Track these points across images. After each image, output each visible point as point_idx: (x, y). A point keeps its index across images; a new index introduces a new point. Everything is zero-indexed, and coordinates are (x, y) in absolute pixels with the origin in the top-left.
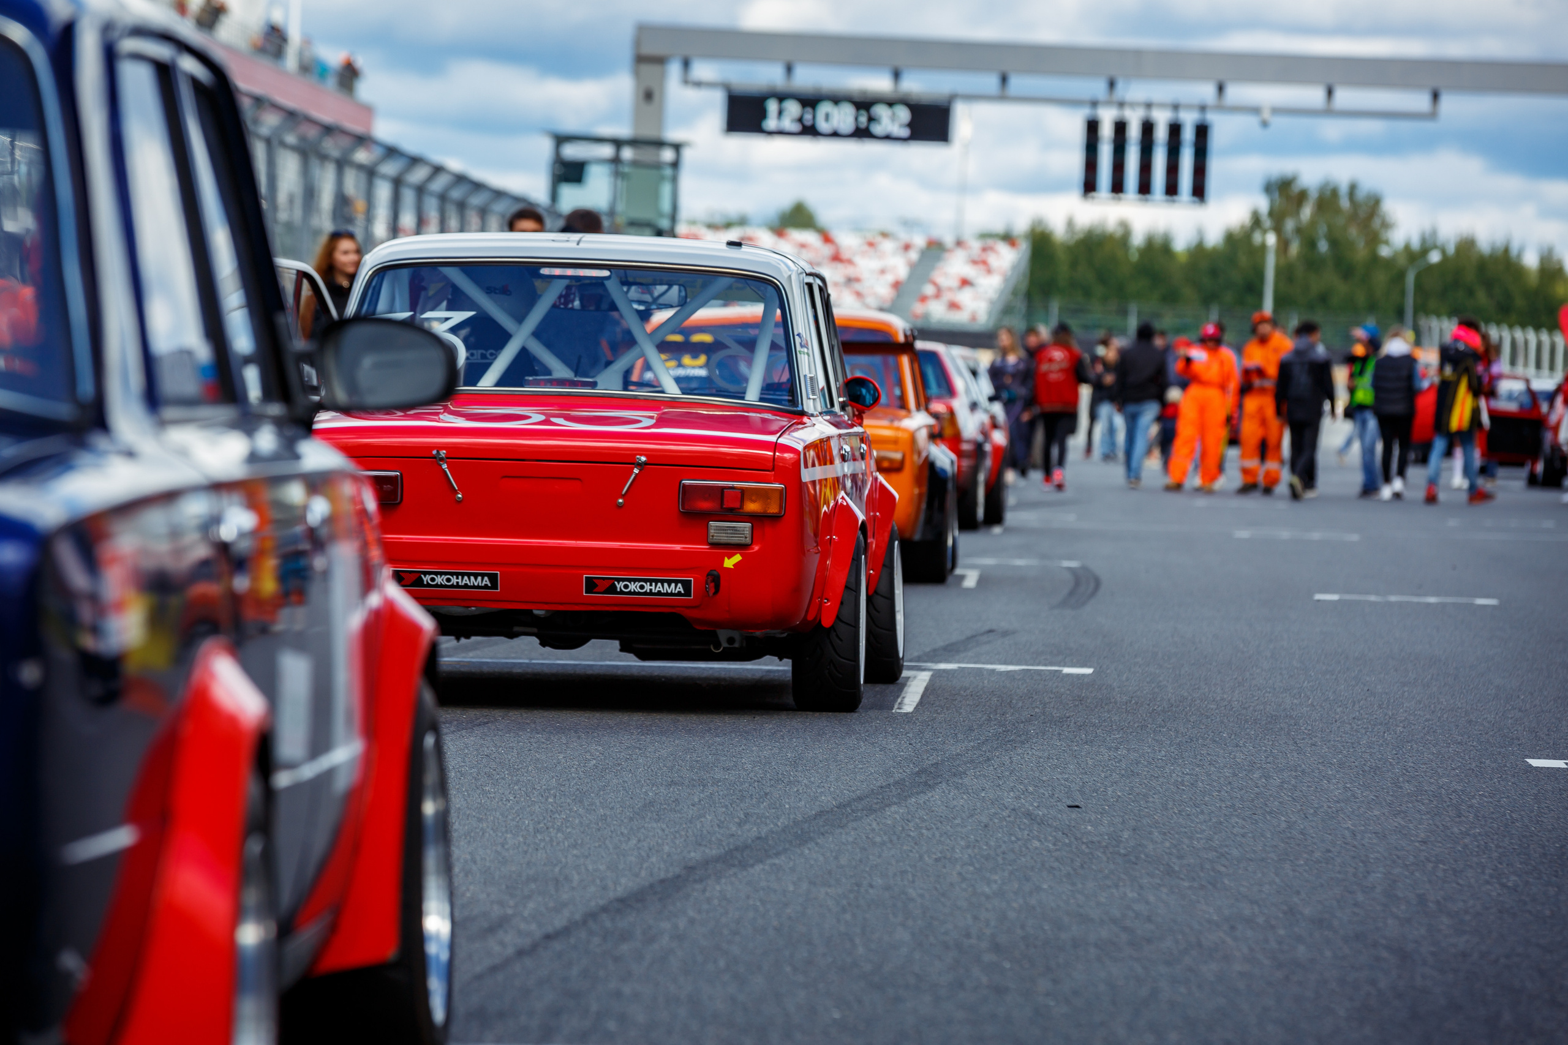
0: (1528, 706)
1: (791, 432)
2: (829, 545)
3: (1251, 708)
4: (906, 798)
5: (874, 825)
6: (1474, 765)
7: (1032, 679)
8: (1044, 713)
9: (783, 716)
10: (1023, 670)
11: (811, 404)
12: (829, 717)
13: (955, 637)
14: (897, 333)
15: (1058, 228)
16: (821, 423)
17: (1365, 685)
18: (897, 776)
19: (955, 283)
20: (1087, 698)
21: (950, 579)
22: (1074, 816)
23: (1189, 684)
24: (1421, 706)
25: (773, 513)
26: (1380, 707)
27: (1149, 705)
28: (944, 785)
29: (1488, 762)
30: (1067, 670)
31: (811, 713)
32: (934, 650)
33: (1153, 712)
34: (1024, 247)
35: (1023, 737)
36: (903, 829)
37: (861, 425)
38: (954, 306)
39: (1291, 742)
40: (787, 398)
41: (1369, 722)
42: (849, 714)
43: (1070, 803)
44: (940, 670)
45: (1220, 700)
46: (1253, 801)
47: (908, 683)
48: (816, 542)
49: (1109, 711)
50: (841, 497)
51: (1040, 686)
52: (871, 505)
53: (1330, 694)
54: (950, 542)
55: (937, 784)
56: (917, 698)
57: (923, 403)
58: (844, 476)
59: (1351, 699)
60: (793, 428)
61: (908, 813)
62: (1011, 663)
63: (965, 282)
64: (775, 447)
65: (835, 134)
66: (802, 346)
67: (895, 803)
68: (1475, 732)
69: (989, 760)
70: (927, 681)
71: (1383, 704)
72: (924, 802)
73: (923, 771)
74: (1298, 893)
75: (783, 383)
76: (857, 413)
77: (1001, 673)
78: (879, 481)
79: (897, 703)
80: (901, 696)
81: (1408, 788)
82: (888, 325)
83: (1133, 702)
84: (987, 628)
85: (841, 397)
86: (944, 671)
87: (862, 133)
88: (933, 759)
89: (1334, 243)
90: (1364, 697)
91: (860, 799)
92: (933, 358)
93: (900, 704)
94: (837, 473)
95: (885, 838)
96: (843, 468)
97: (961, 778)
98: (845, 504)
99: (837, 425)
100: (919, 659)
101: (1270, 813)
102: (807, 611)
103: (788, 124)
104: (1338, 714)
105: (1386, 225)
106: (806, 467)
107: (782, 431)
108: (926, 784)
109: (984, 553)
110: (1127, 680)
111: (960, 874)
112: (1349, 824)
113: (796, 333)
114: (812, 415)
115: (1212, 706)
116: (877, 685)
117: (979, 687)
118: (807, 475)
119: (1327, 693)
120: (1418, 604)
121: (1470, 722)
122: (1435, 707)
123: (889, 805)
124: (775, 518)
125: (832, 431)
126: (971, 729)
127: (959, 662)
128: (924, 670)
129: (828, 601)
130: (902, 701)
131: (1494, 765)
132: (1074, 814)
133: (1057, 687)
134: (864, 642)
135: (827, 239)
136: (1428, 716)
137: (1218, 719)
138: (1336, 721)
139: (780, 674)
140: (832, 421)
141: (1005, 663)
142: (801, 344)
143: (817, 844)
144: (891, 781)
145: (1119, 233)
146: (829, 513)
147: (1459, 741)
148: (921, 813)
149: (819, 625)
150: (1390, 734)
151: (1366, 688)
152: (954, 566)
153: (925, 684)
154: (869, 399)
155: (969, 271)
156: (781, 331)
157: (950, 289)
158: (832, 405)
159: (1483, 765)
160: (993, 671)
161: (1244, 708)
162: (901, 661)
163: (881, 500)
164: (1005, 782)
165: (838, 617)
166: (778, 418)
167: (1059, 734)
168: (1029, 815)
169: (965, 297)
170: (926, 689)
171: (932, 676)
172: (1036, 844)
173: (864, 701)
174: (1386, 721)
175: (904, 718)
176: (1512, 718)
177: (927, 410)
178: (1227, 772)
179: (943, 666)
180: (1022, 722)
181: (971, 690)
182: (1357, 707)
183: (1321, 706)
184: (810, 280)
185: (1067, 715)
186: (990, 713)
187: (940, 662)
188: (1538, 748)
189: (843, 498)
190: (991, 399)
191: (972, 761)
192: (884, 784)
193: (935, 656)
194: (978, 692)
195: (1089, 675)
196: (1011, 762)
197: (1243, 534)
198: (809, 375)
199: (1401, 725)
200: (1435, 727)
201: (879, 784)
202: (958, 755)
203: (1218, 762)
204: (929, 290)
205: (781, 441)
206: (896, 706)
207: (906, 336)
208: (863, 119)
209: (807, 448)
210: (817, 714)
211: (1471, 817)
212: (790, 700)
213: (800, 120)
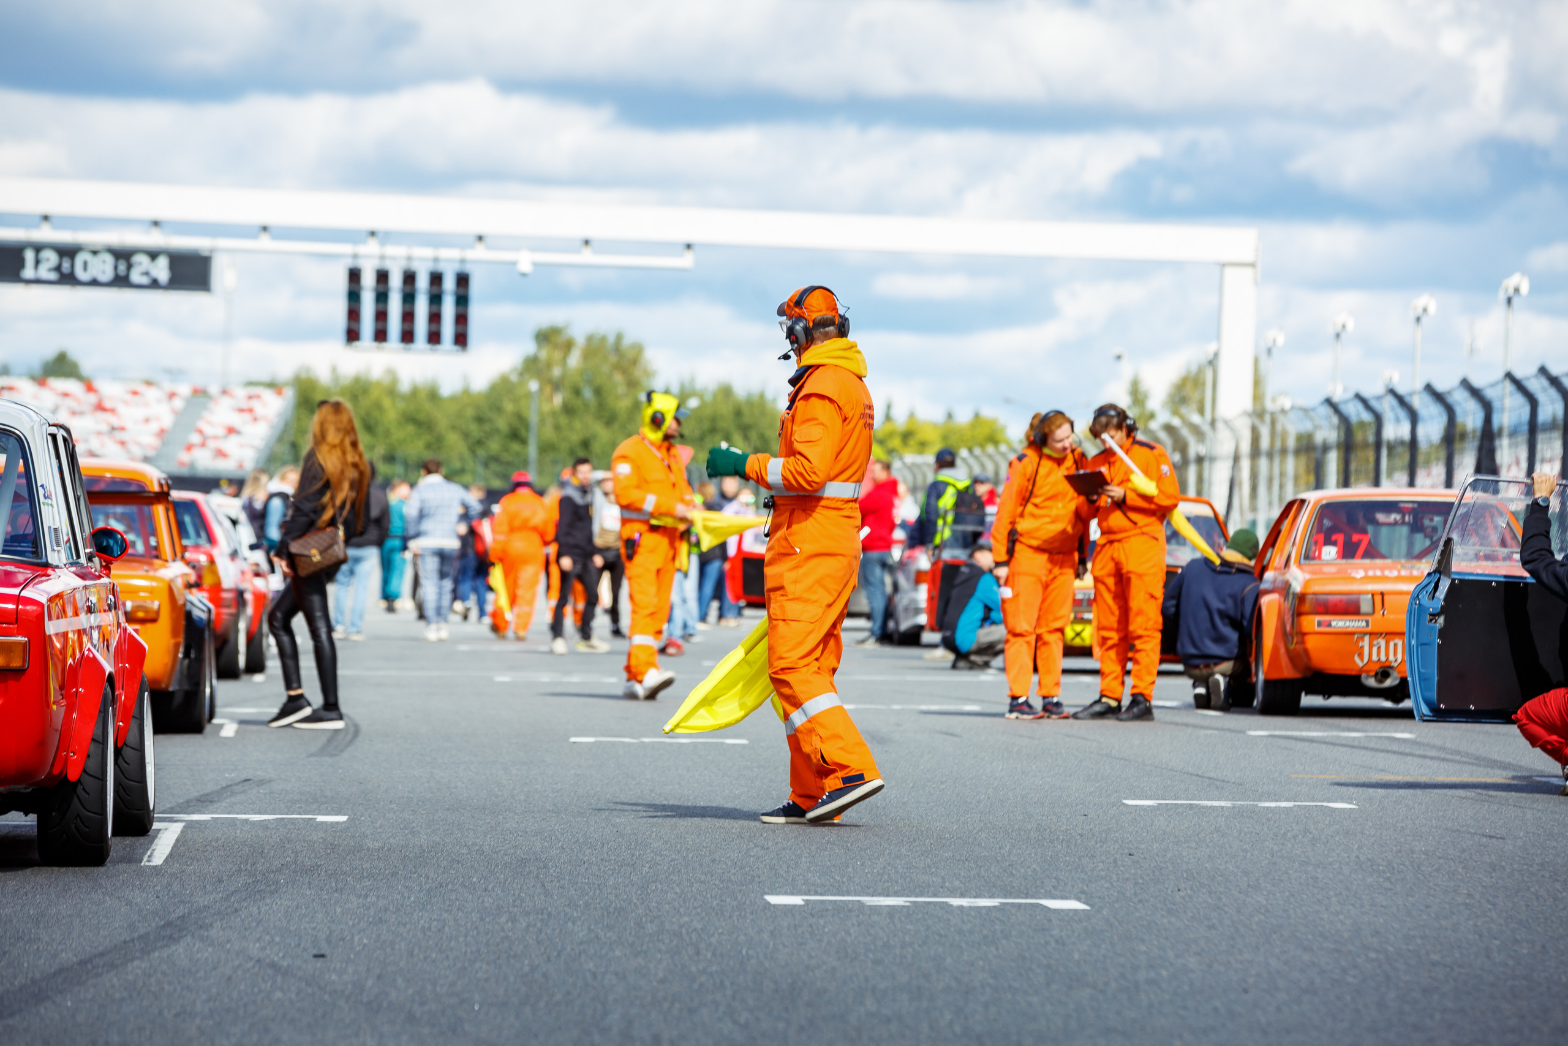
0: (770, 844)
1: (35, 584)
2: (75, 698)
3: (502, 852)
4: (149, 953)
5: (115, 980)
6: (715, 903)
7: (285, 828)
8: (295, 862)
9: (28, 871)
10: (277, 819)
11: (56, 556)
12: (75, 872)
13: (210, 788)
14: (151, 482)
15: (323, 375)
16: (65, 574)
17: (614, 827)
18: (142, 931)
19: (221, 432)
20: (340, 846)
21: (208, 728)
22: (319, 965)
23: (442, 829)
24: (668, 846)
25: (16, 667)
26: (628, 848)
27: (401, 851)
28: (189, 938)
29: (728, 900)
30: (320, 818)
31: (57, 868)
32: (188, 802)
33: (405, 858)
34: (289, 393)
35: (273, 888)
36: (144, 983)
37: (108, 576)
38: (221, 454)
39: (539, 885)
40: (30, 549)
41: (617, 863)
42: (96, 868)
43: (315, 952)
44: (192, 821)
45: (472, 844)
46: (498, 945)
47: (159, 836)
48: (62, 695)
49: (361, 859)
50: (87, 648)
51: (293, 835)
52: (119, 655)
53: (581, 835)
54: (208, 691)
55: (182, 937)
56: (167, 851)
57: (180, 553)
58: (91, 627)
59: (601, 841)
60: (36, 581)
61: (151, 967)
62: (266, 813)
63: (231, 431)
64: (18, 599)
65: (94, 283)
66: (45, 497)
67: (138, 958)
68: (718, 871)
69: (236, 911)
70: (179, 832)
71: (631, 845)
72: (168, 957)
73: (169, 924)
74: (536, 1036)
75: (27, 535)
76: (104, 564)
77: (254, 823)
78: (128, 631)
79: (147, 856)
80: (151, 849)
81: (651, 928)
82: (143, 474)
83: (386, 848)
84: (243, 777)
85: (87, 548)
86: (197, 822)
87: (121, 281)
88: (180, 912)
89: (598, 392)
90: (613, 839)
91: (102, 955)
92: (192, 507)
93: (149, 856)
94: (83, 625)
95: (125, 994)
96: (89, 620)
97: (207, 930)
98: (91, 656)
99: (83, 576)
100: (172, 810)
101: (515, 956)
102: (53, 765)
103: (44, 273)
104: (587, 855)
105: (649, 374)
106: (50, 618)
107: (26, 584)
108: (171, 937)
109: (243, 702)
110: (381, 827)
111: (199, 1028)
112: (591, 965)
113: (39, 485)
114: (57, 567)
115: (463, 852)
116: (127, 838)
117: (231, 838)
118: (52, 628)
119: (577, 835)
120: (671, 744)
121: (713, 861)
122: (681, 847)
123: (132, 960)
124: (19, 672)
125: (79, 582)
126: (220, 881)
127: (212, 813)
128: (176, 821)
129: (74, 754)
130: (152, 853)
131: (735, 903)
132: (319, 963)
133: (310, 835)
134: (112, 795)
135: (90, 388)
136: (673, 856)
137: (469, 864)
138: (584, 863)
139: (27, 828)
140: (77, 573)
141: (260, 813)
142: (44, 495)
143: (54, 1002)
144: (136, 935)
145: (386, 381)
146: (74, 666)
147: (702, 879)
148: (164, 967)
149: (64, 779)
150: (636, 874)
151: (615, 830)
152: (212, 715)
153: (176, 836)
154: (117, 551)
155: (236, 420)
156: (24, 481)
157: (216, 438)
158: (78, 556)
159: (723, 903)
160: (246, 820)
161: (495, 852)
162: (152, 814)
163: (130, 651)
164: (251, 933)
165: (84, 770)
166: (21, 570)
167: (310, 883)
168: (273, 965)
169: (231, 445)
170: (177, 840)
171: (184, 827)
172: (278, 994)
173: (113, 854)
174: (633, 862)
175: (153, 870)
176: (753, 856)
177: (183, 558)
178: (475, 917)
179: (195, 817)
180: (273, 872)
181: (223, 840)
182: (605, 849)
183: (571, 849)
184: (54, 430)
185: (319, 863)
186: (241, 863)
187: (193, 813)
188: (777, 885)
189: (89, 650)
190: (253, 547)
191: (219, 913)
192: (128, 939)
193: (187, 807)
194: (230, 842)
195: (343, 823)
196: (259, 913)
197: (503, 678)
198: (53, 527)
199: (648, 865)
200: (679, 866)
201: (122, 938)
202: (205, 907)
203: (465, 907)
204: (195, 438)
205: (24, 593)
206: (145, 859)
207: (161, 485)
208: (122, 268)
209: (51, 600)
210: (63, 869)
211: (709, 955)
212: (36, 856)
213: (58, 269)
